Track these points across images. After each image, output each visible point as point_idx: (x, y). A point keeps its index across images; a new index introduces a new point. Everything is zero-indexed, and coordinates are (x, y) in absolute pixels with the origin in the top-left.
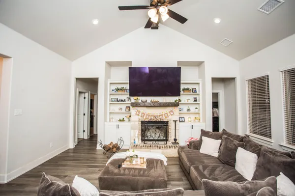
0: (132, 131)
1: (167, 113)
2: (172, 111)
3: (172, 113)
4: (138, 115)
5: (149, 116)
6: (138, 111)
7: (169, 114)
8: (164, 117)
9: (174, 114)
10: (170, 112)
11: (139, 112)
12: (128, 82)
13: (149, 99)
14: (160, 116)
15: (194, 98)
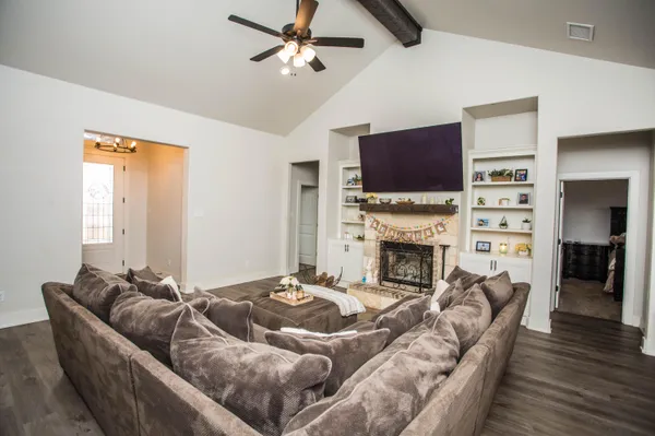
0: (365, 258)
1: (430, 228)
2: (441, 225)
3: (440, 229)
4: (376, 229)
5: (395, 231)
6: (375, 220)
7: (434, 230)
8: (423, 237)
9: (445, 230)
10: (436, 226)
11: (378, 223)
12: (359, 165)
13: (394, 198)
14: (416, 232)
15: (522, 195)
